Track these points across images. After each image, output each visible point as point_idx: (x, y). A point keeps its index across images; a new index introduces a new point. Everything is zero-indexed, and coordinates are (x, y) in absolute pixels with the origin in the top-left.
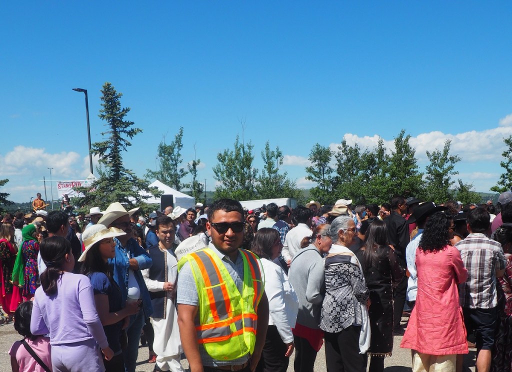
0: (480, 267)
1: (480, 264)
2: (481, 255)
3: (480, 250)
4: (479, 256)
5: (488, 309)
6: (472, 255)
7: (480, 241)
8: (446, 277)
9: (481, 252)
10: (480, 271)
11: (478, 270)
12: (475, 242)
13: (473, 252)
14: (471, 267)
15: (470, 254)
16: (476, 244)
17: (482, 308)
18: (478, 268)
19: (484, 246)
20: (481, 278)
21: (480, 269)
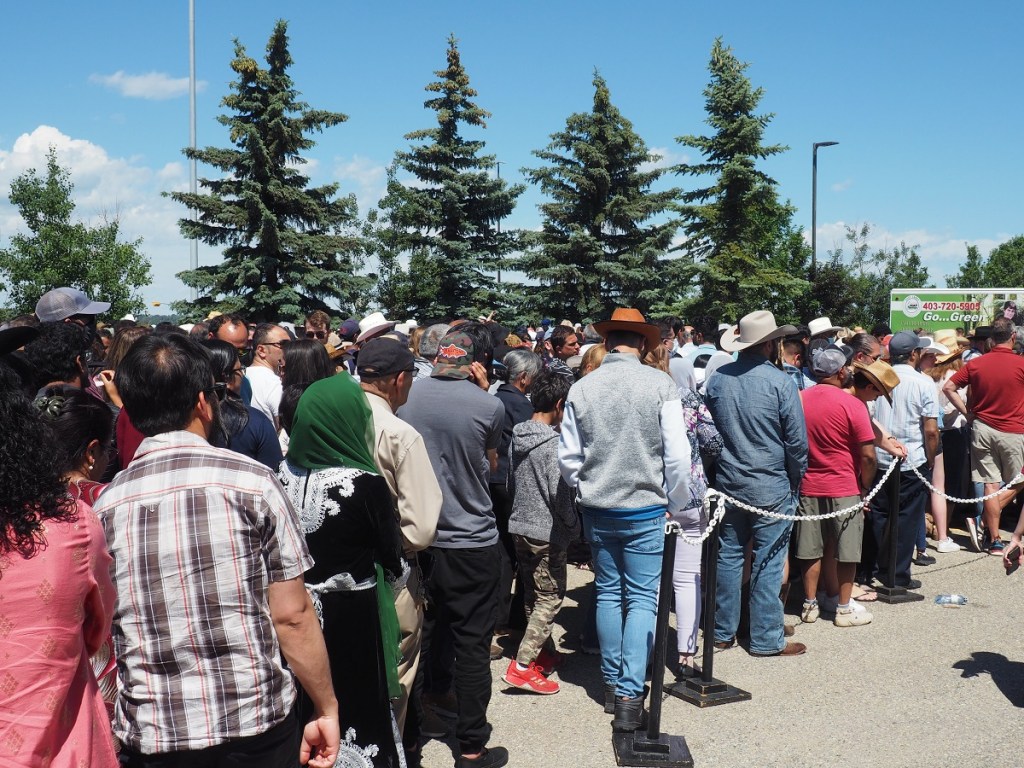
0: (195, 563)
1: (193, 551)
2: (190, 513)
3: (183, 496)
4: (184, 520)
5: (269, 730)
6: (156, 520)
7: (181, 461)
8: (69, 653)
9: (189, 501)
10: (197, 581)
11: (191, 578)
12: (161, 469)
13: (156, 507)
14: (157, 570)
15: (148, 517)
16: (168, 474)
17: (244, 733)
18: (189, 569)
19: (196, 477)
20: (210, 608)
21: (196, 571)
